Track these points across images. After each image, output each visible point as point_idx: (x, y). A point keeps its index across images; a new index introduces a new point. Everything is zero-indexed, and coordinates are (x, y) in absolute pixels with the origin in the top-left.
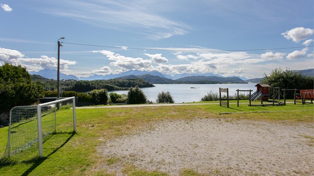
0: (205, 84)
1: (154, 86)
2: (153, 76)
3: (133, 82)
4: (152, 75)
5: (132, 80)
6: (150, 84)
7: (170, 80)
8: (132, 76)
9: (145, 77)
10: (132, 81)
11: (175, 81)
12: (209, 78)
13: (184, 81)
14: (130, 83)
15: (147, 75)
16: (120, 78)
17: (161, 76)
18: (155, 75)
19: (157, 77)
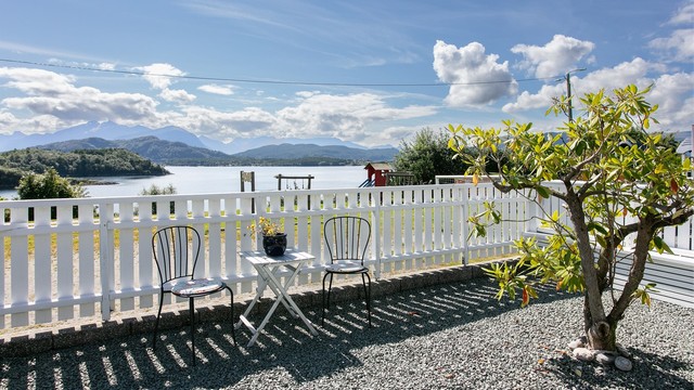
0: (317, 165)
1: (168, 173)
2: (165, 143)
3: (98, 161)
4: (161, 139)
5: (92, 152)
6: (155, 165)
7: (219, 154)
8: (93, 140)
9: (141, 144)
10: (93, 158)
11: (233, 157)
12: (326, 149)
13: (260, 157)
14: (84, 162)
15: (144, 139)
16: (50, 148)
17: (191, 144)
18: (172, 139)
19: (178, 144)
